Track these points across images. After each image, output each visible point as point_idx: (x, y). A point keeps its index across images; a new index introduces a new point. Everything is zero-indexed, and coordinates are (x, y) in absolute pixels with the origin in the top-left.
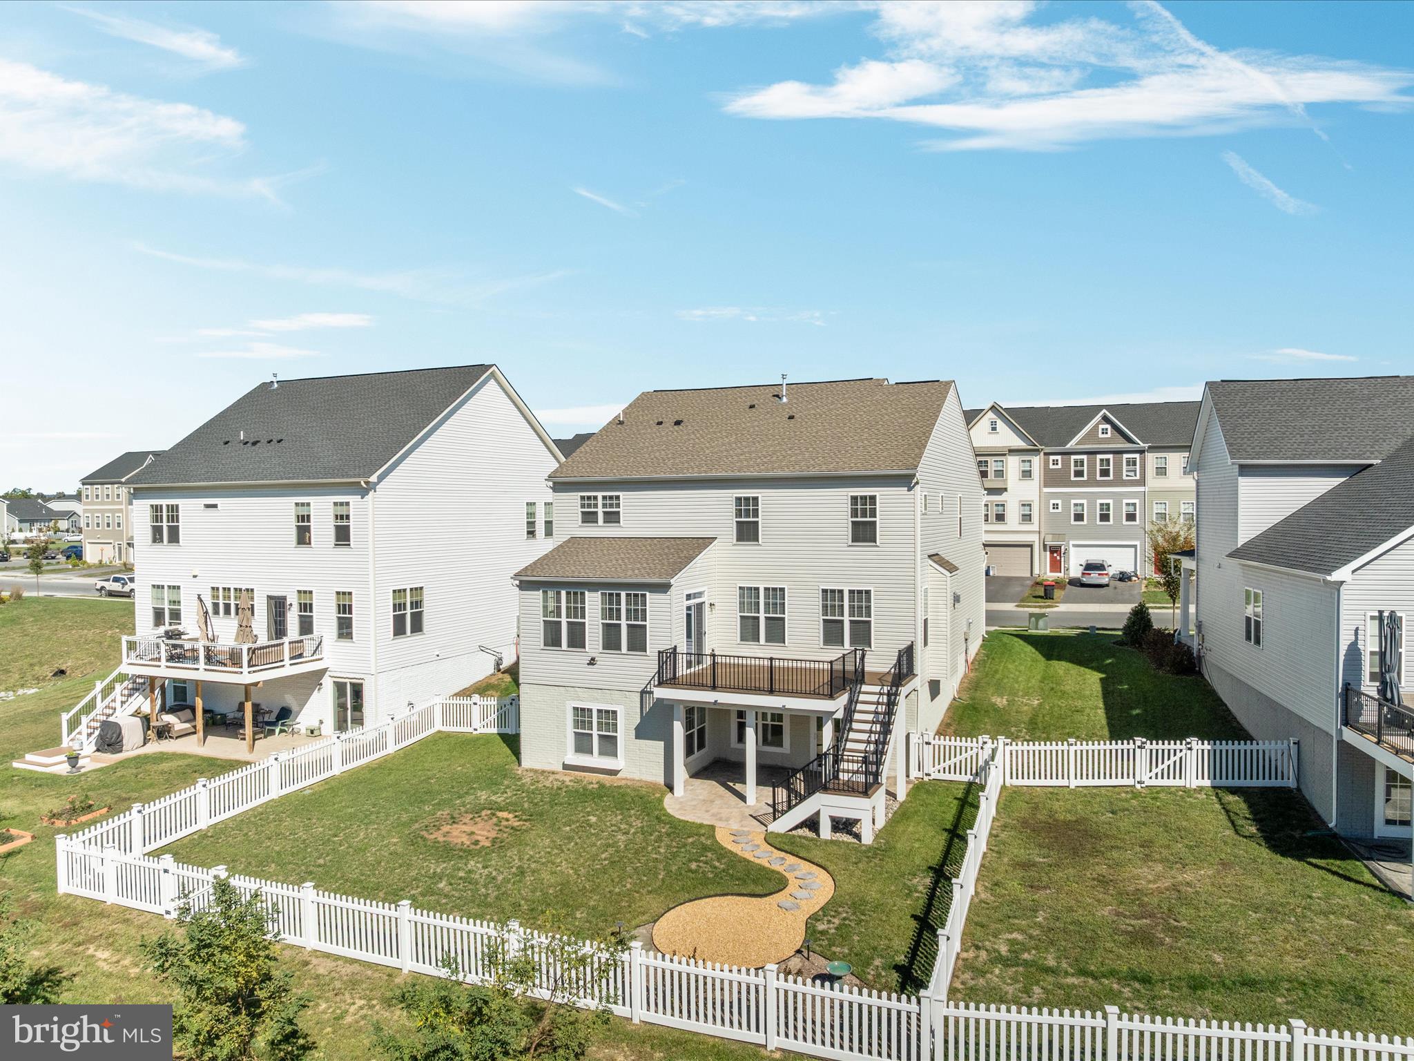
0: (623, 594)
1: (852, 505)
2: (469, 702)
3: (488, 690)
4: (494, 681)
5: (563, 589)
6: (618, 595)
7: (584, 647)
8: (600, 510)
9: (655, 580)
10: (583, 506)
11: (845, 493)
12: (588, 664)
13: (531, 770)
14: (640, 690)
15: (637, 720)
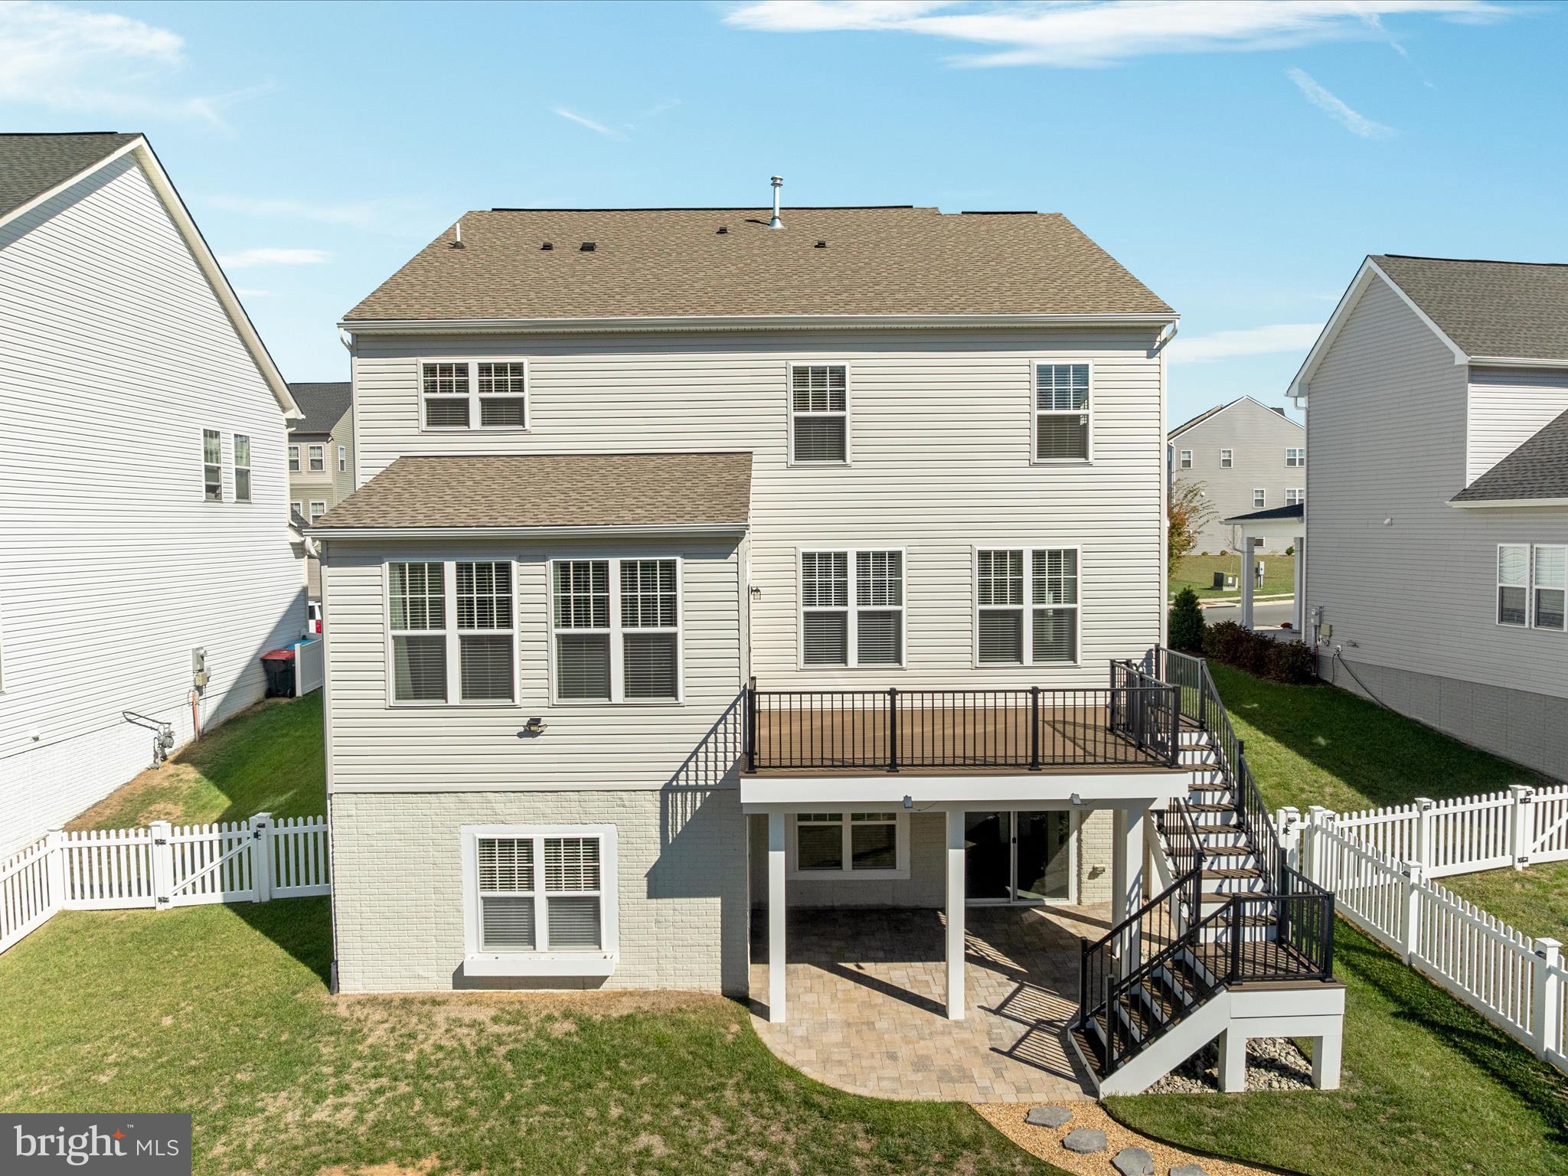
0: (614, 565)
1: (1039, 384)
2: (142, 839)
3: (154, 802)
4: (158, 780)
5: (450, 557)
6: (602, 569)
7: (511, 696)
8: (474, 396)
9: (701, 526)
10: (431, 387)
11: (1026, 361)
12: (520, 735)
13: (372, 1001)
14: (660, 785)
15: (653, 854)
